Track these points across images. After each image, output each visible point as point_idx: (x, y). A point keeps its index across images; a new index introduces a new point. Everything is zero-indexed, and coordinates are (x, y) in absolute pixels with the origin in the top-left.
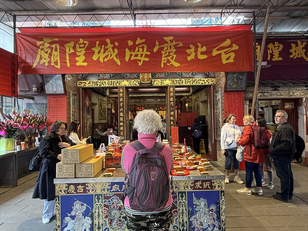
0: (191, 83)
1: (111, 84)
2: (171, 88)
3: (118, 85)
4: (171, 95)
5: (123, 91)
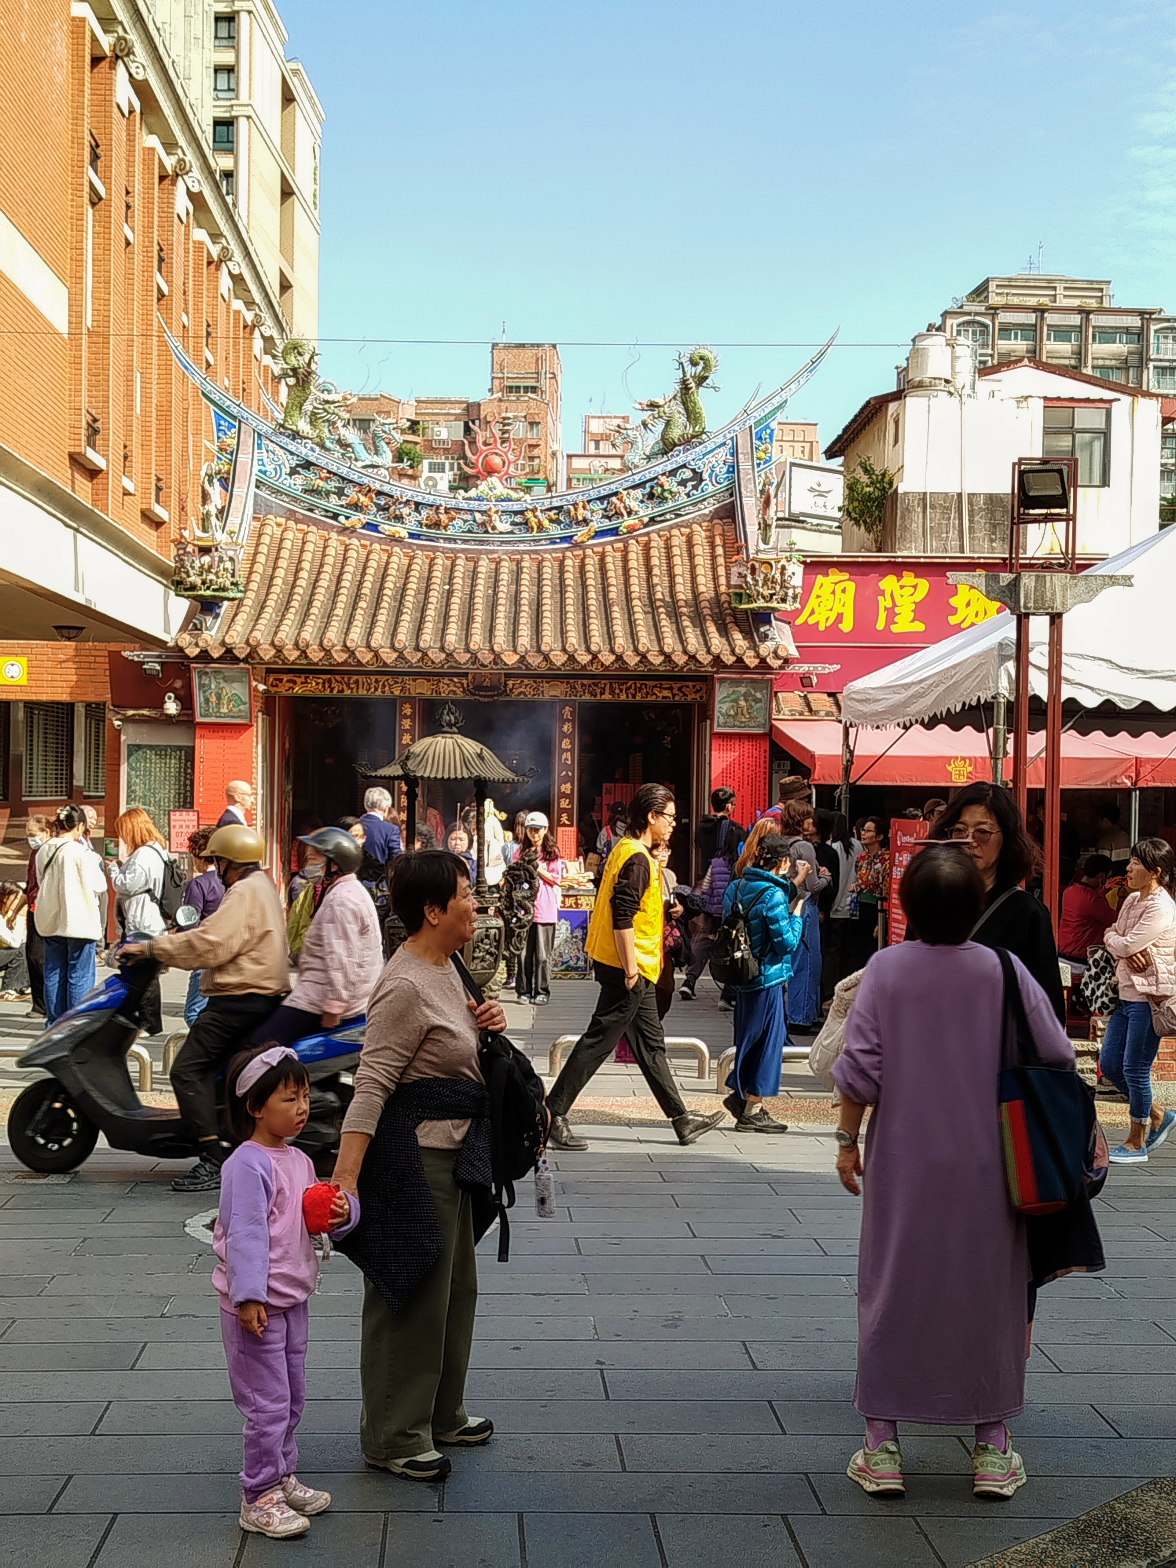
1: (376, 689)
2: (567, 708)
3: (397, 691)
4: (565, 729)
5: (413, 713)
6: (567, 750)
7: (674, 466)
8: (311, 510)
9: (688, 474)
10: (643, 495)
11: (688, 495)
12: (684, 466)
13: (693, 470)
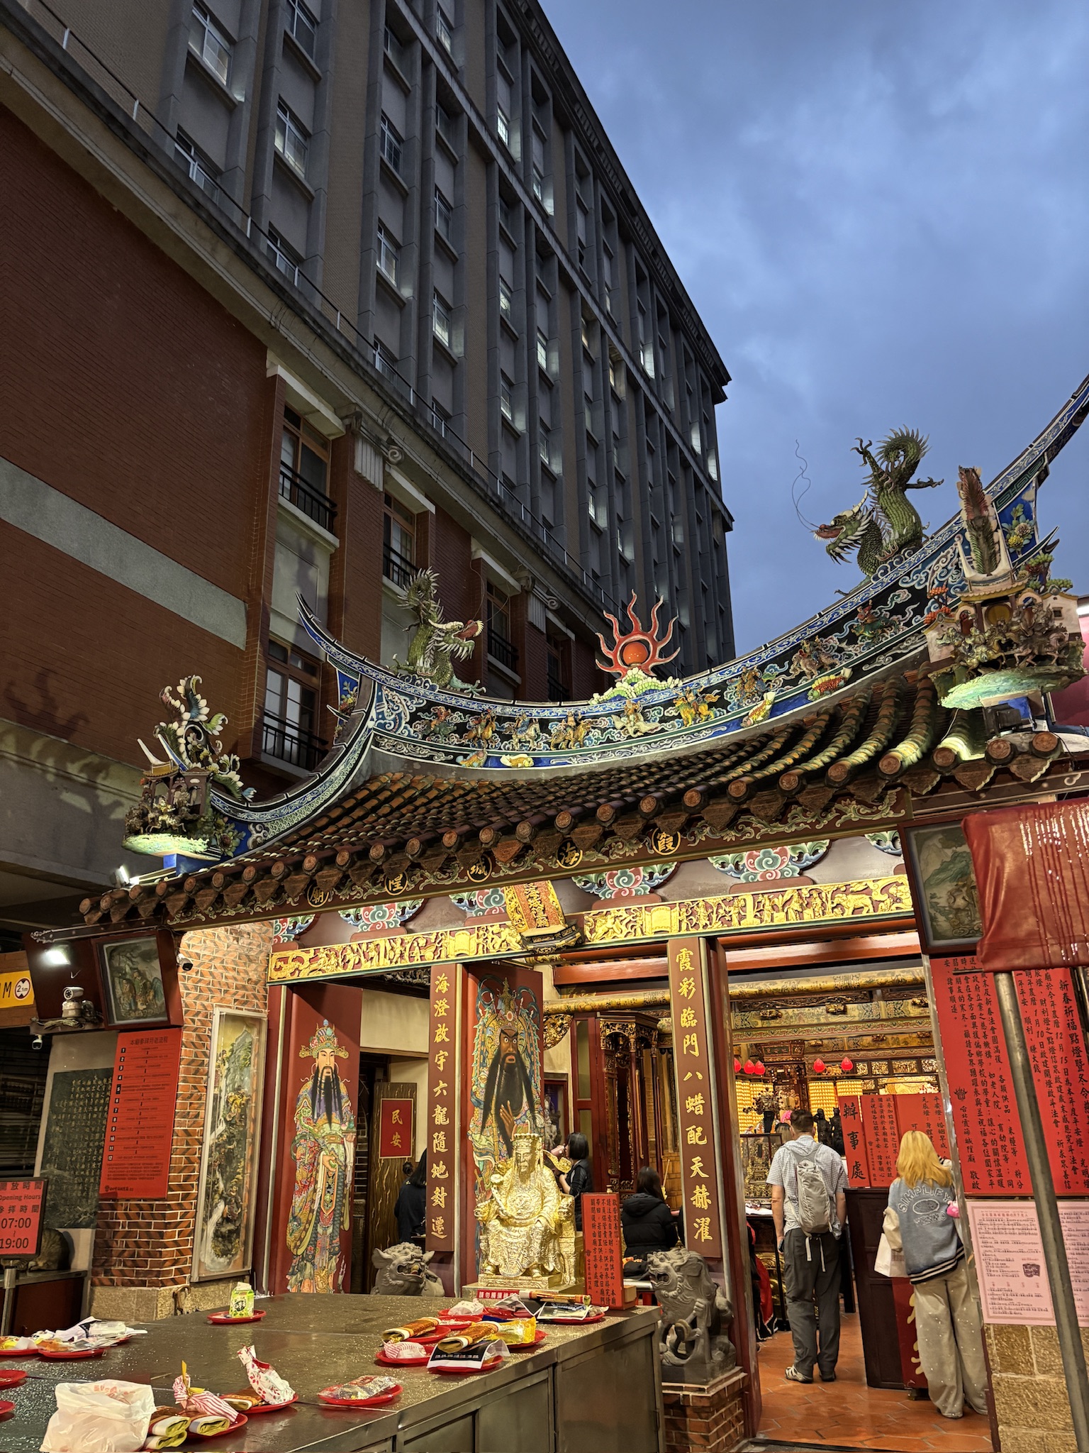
0: (792, 914)
1: (402, 955)
2: (685, 950)
3: (429, 955)
4: (683, 990)
5: (452, 989)
6: (690, 1030)
7: (880, 589)
8: (431, 758)
9: (904, 596)
10: (841, 641)
11: (908, 624)
12: (895, 587)
13: (911, 589)
